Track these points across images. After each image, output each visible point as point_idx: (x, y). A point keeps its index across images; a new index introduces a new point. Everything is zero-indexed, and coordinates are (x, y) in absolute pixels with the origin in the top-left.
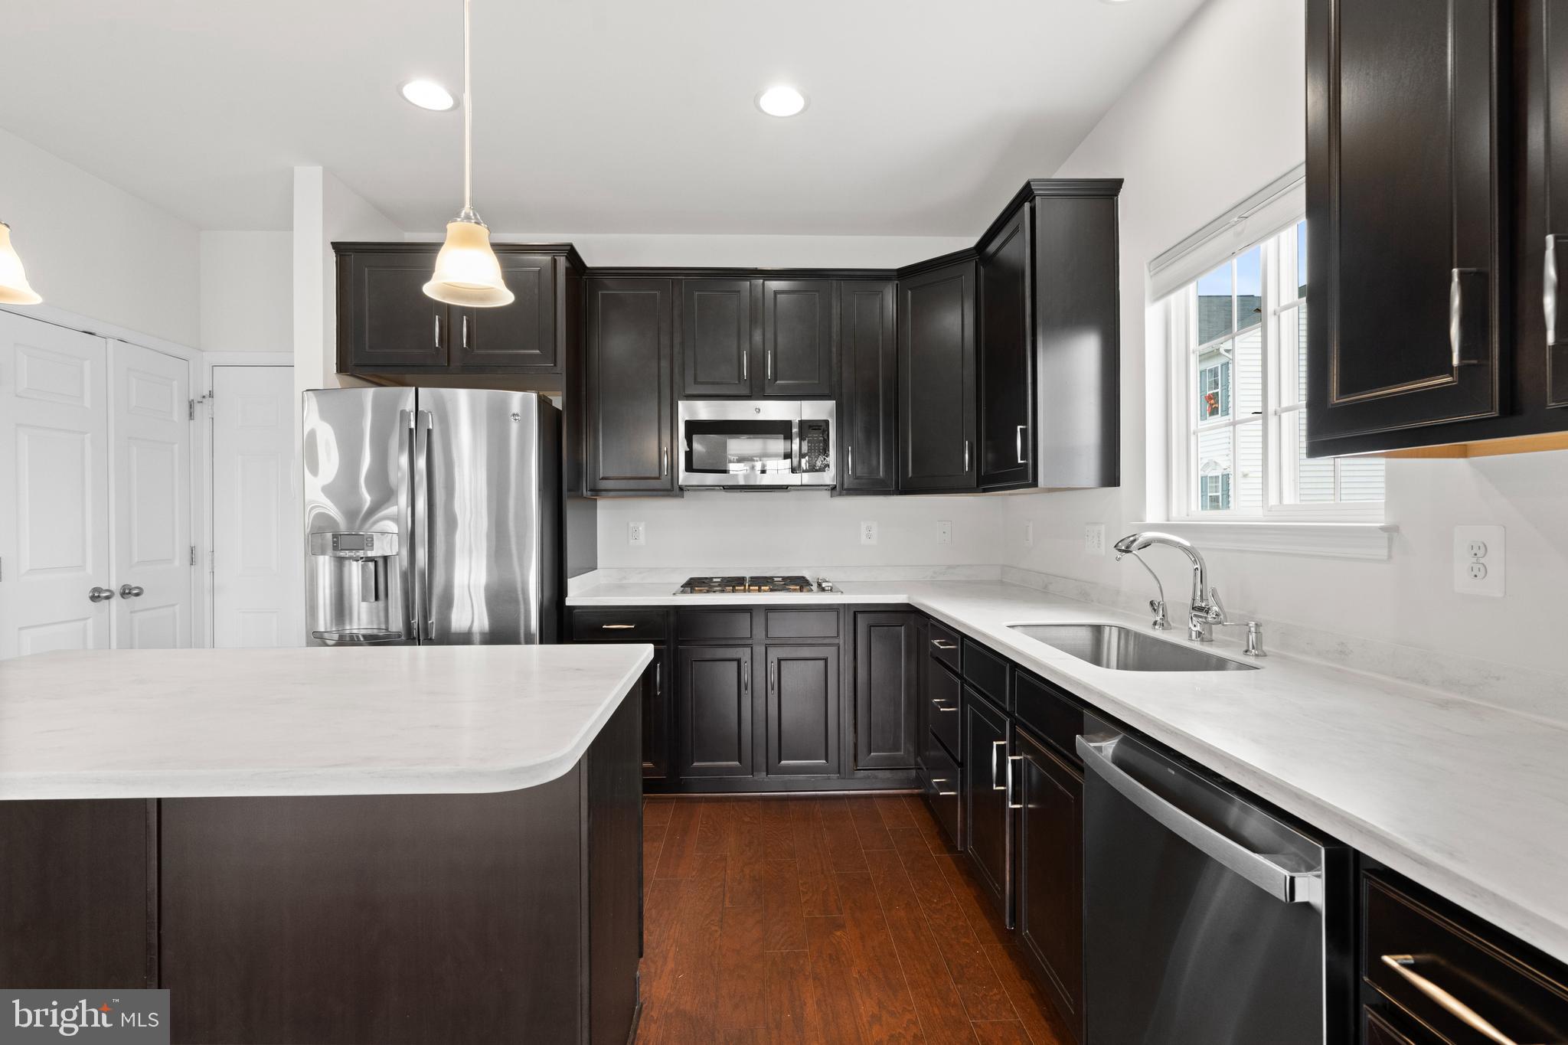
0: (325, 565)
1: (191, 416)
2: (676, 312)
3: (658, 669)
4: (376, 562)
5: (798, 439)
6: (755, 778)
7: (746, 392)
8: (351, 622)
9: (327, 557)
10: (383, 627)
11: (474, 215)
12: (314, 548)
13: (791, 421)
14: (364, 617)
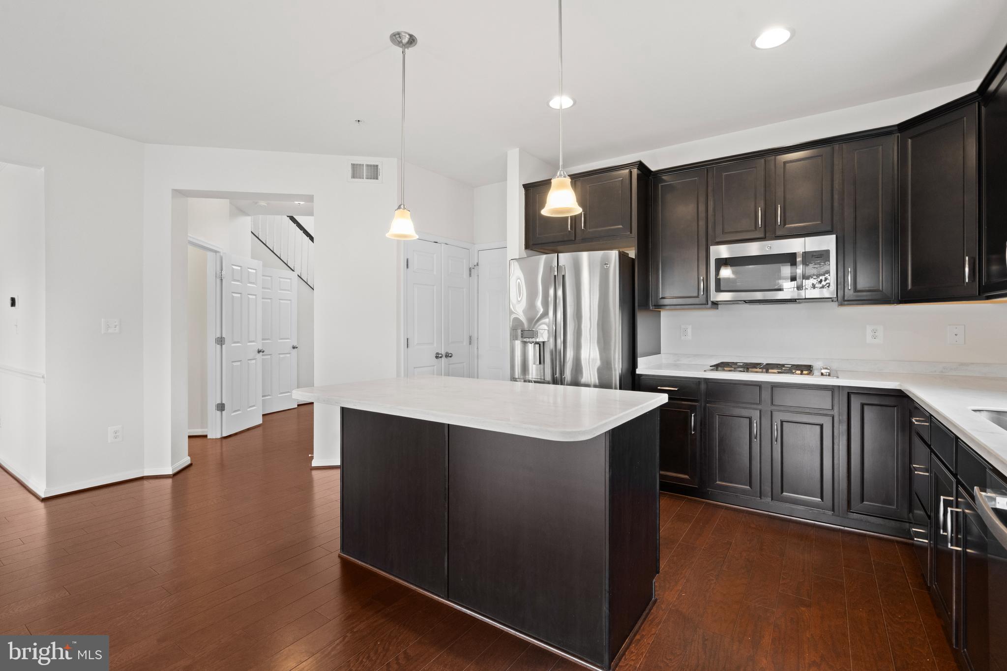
0: (518, 344)
1: (470, 275)
2: (710, 189)
3: (693, 418)
4: (540, 344)
5: (801, 266)
6: (762, 500)
7: (762, 235)
8: (528, 375)
9: (519, 341)
10: (543, 378)
11: (564, 173)
12: (514, 337)
13: (796, 253)
14: (534, 372)
